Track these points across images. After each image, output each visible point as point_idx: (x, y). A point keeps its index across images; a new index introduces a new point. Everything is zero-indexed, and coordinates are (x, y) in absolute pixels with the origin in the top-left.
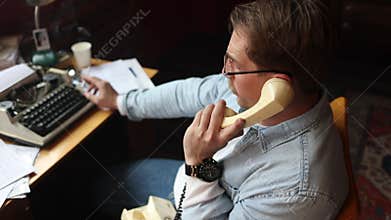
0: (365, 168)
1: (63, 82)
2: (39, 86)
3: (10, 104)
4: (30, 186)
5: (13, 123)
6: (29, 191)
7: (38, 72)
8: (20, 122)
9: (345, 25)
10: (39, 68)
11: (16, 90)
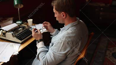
0: (107, 56)
1: (25, 28)
2: (19, 29)
3: (12, 32)
4: (19, 52)
5: (13, 37)
6: (18, 53)
7: (19, 25)
8: (15, 37)
9: (101, 18)
10: (19, 24)
11: (14, 29)
